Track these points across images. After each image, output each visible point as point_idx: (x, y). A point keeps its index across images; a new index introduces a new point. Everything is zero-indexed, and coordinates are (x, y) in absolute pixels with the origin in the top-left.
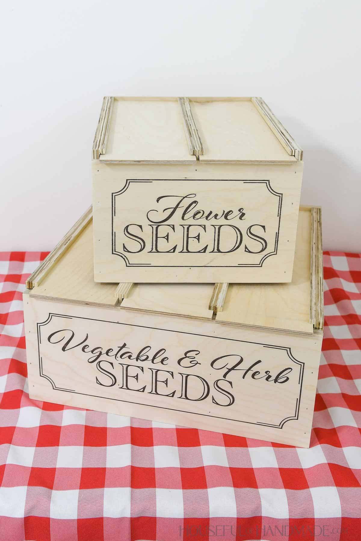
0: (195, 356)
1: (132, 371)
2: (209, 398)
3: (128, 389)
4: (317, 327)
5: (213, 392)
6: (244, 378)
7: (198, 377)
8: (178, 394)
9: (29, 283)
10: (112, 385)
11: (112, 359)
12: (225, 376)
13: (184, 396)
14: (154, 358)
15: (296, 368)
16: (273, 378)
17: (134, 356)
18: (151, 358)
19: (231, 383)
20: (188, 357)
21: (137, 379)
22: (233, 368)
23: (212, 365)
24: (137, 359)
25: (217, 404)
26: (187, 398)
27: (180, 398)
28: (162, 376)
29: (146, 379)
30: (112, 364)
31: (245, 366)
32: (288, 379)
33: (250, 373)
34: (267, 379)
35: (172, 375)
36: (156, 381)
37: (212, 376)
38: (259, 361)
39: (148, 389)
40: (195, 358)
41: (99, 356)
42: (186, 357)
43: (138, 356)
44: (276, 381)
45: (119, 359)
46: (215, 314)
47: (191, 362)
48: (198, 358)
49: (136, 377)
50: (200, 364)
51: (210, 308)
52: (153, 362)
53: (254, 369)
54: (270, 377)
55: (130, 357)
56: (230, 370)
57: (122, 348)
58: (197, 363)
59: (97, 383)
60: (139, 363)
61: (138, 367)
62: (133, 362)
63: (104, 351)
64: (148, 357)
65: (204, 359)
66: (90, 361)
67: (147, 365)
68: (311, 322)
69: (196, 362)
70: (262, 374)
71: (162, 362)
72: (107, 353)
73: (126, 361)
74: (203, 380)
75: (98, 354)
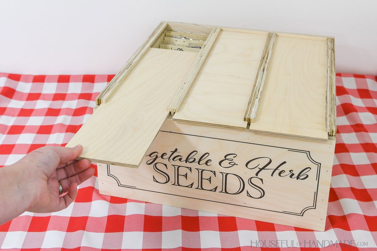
0: (233, 158)
1: (182, 171)
2: (244, 192)
3: (179, 185)
4: (331, 135)
5: (247, 187)
6: (272, 175)
7: (235, 175)
8: (219, 189)
9: (99, 100)
10: (166, 183)
11: (166, 161)
12: (257, 174)
13: (224, 191)
14: (200, 160)
15: (314, 168)
16: (296, 175)
17: (184, 159)
18: (197, 160)
19: (262, 180)
20: (227, 159)
21: (186, 177)
22: (263, 168)
23: (247, 165)
24: (186, 161)
25: (251, 197)
26: (227, 193)
27: (221, 192)
28: (206, 175)
29: (194, 177)
30: (166, 165)
31: (273, 166)
32: (307, 176)
33: (277, 172)
34: (291, 177)
35: (215, 174)
36: (202, 179)
37: (247, 174)
38: (285, 162)
39: (195, 185)
40: (233, 160)
41: (155, 159)
42: (226, 159)
43: (187, 158)
44: (298, 178)
45: (172, 161)
46: (249, 124)
47: (229, 163)
48: (235, 160)
49: (185, 176)
50: (237, 165)
51: (245, 120)
52: (199, 164)
53: (281, 169)
54: (293, 174)
55: (180, 160)
56: (261, 170)
57: (174, 152)
58: (235, 164)
59: (154, 181)
60: (188, 165)
61: (187, 168)
62: (183, 163)
63: (159, 155)
64: (195, 159)
65: (241, 161)
66: (148, 163)
67: (194, 166)
68: (326, 130)
69: (234, 163)
70: (287, 172)
71: (206, 163)
72: (162, 157)
73: (177, 163)
74: (239, 178)
75: (154, 157)
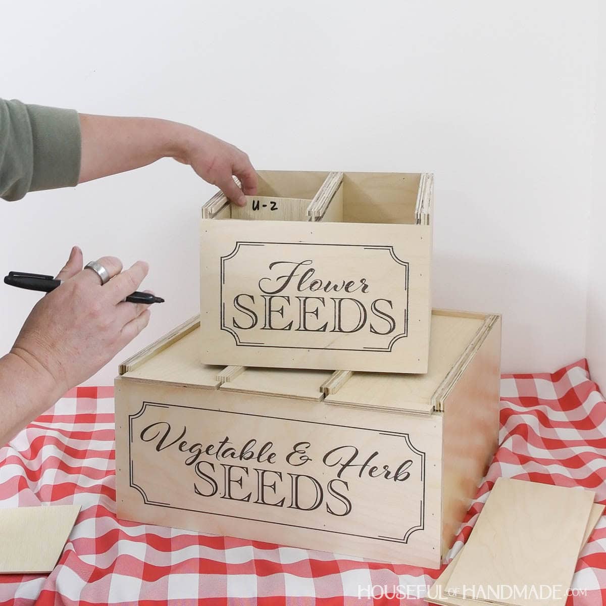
0: (306, 450)
1: (236, 474)
2: (323, 506)
3: (231, 498)
4: (438, 409)
5: (328, 497)
6: (360, 476)
7: (310, 477)
8: (287, 503)
9: (123, 367)
10: (212, 494)
11: (212, 459)
12: (339, 475)
13: (294, 506)
14: (260, 455)
15: (417, 459)
16: (393, 474)
17: (238, 454)
18: (256, 455)
19: (346, 483)
20: (297, 452)
21: (241, 484)
22: (347, 464)
23: (324, 461)
24: (241, 457)
25: (333, 513)
26: (298, 508)
27: (290, 507)
28: (269, 479)
29: (251, 482)
30: (212, 465)
31: (360, 460)
32: (409, 474)
33: (367, 469)
34: (386, 476)
35: (281, 477)
36: (263, 485)
37: (326, 474)
38: (376, 453)
39: (254, 498)
40: (305, 452)
41: (197, 456)
42: (296, 452)
43: (242, 453)
44: (396, 478)
45: (220, 457)
46: (325, 396)
47: (301, 458)
48: (309, 453)
49: (240, 482)
50: (311, 460)
51: (321, 389)
52: (258, 461)
53: (371, 464)
54: (389, 473)
55: (233, 454)
56: (344, 467)
57: (224, 443)
58: (308, 459)
59: (195, 492)
60: (244, 463)
61: (243, 468)
62: (236, 461)
63: (204, 449)
64: (253, 454)
65: (316, 453)
66: (188, 462)
67: (252, 464)
68: (431, 403)
69: (306, 458)
70: (381, 470)
71: (269, 459)
72: (207, 451)
73: (228, 460)
74: (315, 482)
75: (196, 453)
